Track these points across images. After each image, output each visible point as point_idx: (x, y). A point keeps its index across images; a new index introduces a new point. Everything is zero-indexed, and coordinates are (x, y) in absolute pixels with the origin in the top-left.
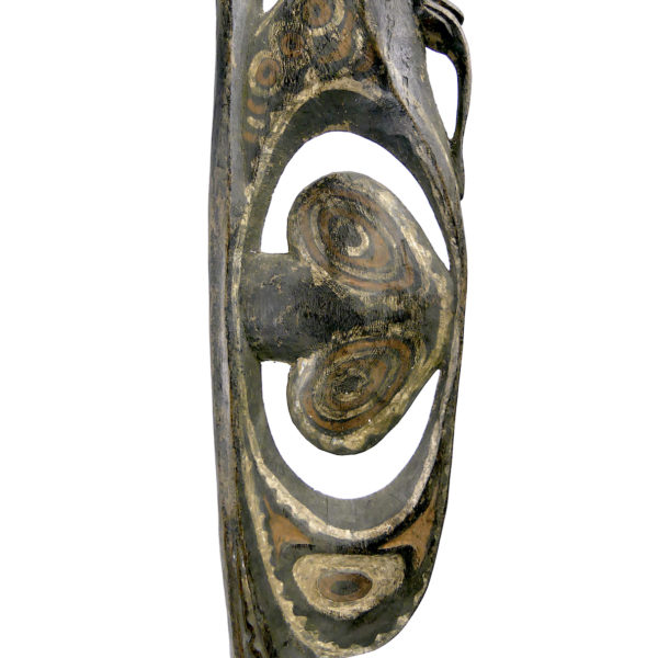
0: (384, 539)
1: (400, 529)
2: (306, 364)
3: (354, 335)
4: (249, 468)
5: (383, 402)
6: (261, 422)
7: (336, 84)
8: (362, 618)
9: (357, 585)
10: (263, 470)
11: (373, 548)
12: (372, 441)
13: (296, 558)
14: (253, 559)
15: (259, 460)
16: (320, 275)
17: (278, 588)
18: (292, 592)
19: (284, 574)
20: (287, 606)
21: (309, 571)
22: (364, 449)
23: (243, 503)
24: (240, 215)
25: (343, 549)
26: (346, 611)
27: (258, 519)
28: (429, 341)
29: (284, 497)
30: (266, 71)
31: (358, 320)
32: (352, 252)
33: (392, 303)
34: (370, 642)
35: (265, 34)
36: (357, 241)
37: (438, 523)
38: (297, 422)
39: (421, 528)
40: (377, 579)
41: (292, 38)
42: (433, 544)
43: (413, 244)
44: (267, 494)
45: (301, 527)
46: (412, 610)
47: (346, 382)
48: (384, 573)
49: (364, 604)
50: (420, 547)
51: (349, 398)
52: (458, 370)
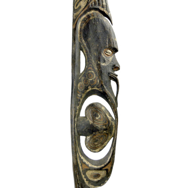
0: (103, 167)
1: (105, 166)
2: (88, 137)
3: (97, 133)
4: (78, 156)
5: (102, 144)
6: (80, 147)
7: (94, 88)
8: (99, 181)
9: (98, 176)
10: (81, 156)
11: (101, 169)
12: (100, 150)
13: (86, 171)
14: (79, 172)
15: (80, 154)
16: (91, 122)
17: (83, 176)
18: (86, 177)
19: (84, 174)
20: (85, 179)
21: (89, 173)
23: (77, 162)
24: (76, 112)
25: (95, 169)
26: (96, 180)
27: (80, 164)
28: (111, 133)
29: (84, 160)
30: (81, 86)
31: (98, 130)
32: (97, 118)
33: (104, 127)
34: (100, 185)
35: (81, 79)
36: (98, 116)
37: (112, 164)
38: (87, 147)
39: (109, 165)
40: (101, 174)
41: (86, 80)
42: (112, 168)
43: (108, 116)
44: (81, 160)
45: (88, 166)
46: (108, 179)
47: (96, 141)
48: (103, 173)
49: (99, 179)
50: (109, 169)
51: (96, 143)
52: (116, 138)
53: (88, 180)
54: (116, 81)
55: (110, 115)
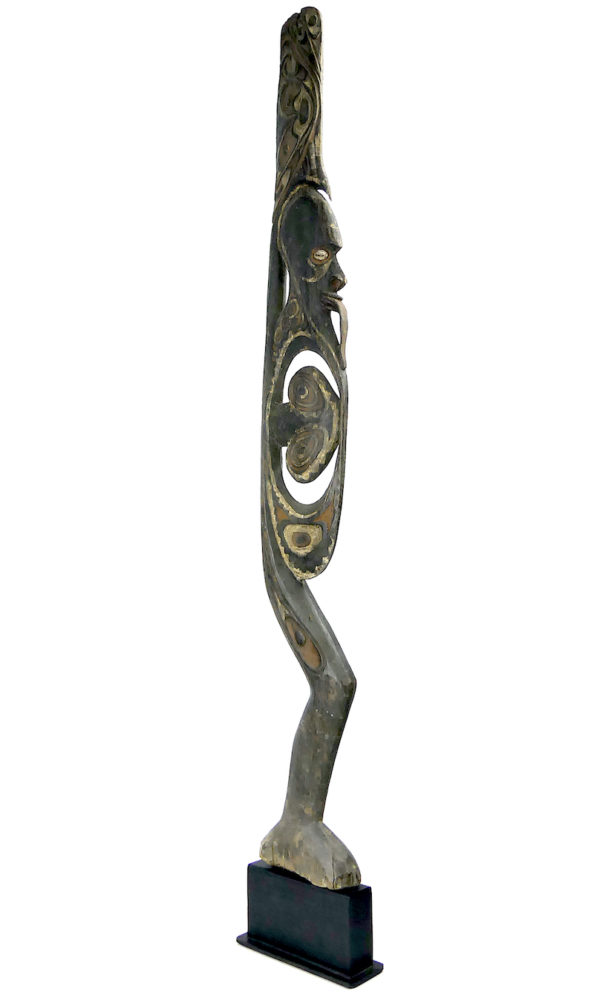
1: (319, 513)
2: (289, 445)
3: (301, 430)
4: (270, 488)
7: (298, 334)
8: (306, 558)
9: (303, 540)
10: (276, 490)
11: (310, 522)
13: (284, 526)
14: (270, 526)
15: (275, 486)
16: (294, 408)
17: (279, 541)
18: (284, 543)
19: (281, 535)
20: (282, 549)
21: (290, 531)
22: (309, 481)
23: (267, 501)
24: (270, 389)
25: (300, 522)
26: (302, 552)
27: (272, 509)
29: (282, 501)
31: (302, 424)
32: (302, 397)
34: (313, 571)
36: (304, 393)
38: (290, 471)
39: (328, 514)
40: (313, 537)
44: (276, 499)
45: (286, 513)
47: (301, 450)
48: (314, 533)
49: (309, 549)
51: (302, 456)
53: (288, 551)
54: (337, 309)
55: (329, 387)
